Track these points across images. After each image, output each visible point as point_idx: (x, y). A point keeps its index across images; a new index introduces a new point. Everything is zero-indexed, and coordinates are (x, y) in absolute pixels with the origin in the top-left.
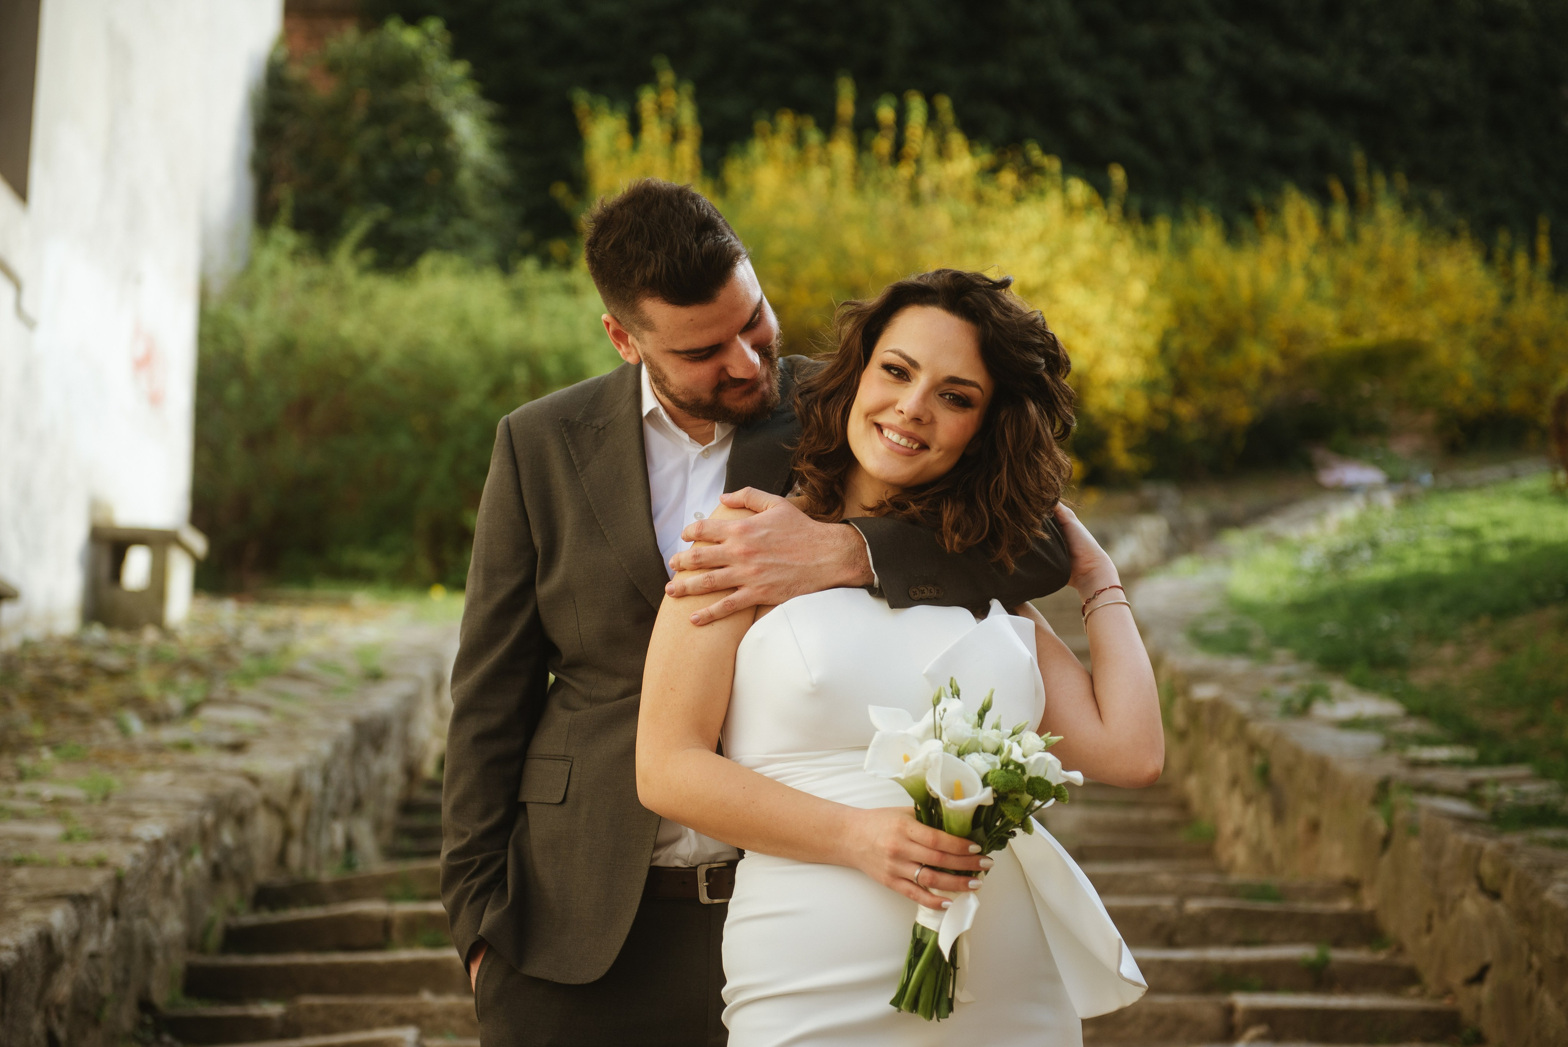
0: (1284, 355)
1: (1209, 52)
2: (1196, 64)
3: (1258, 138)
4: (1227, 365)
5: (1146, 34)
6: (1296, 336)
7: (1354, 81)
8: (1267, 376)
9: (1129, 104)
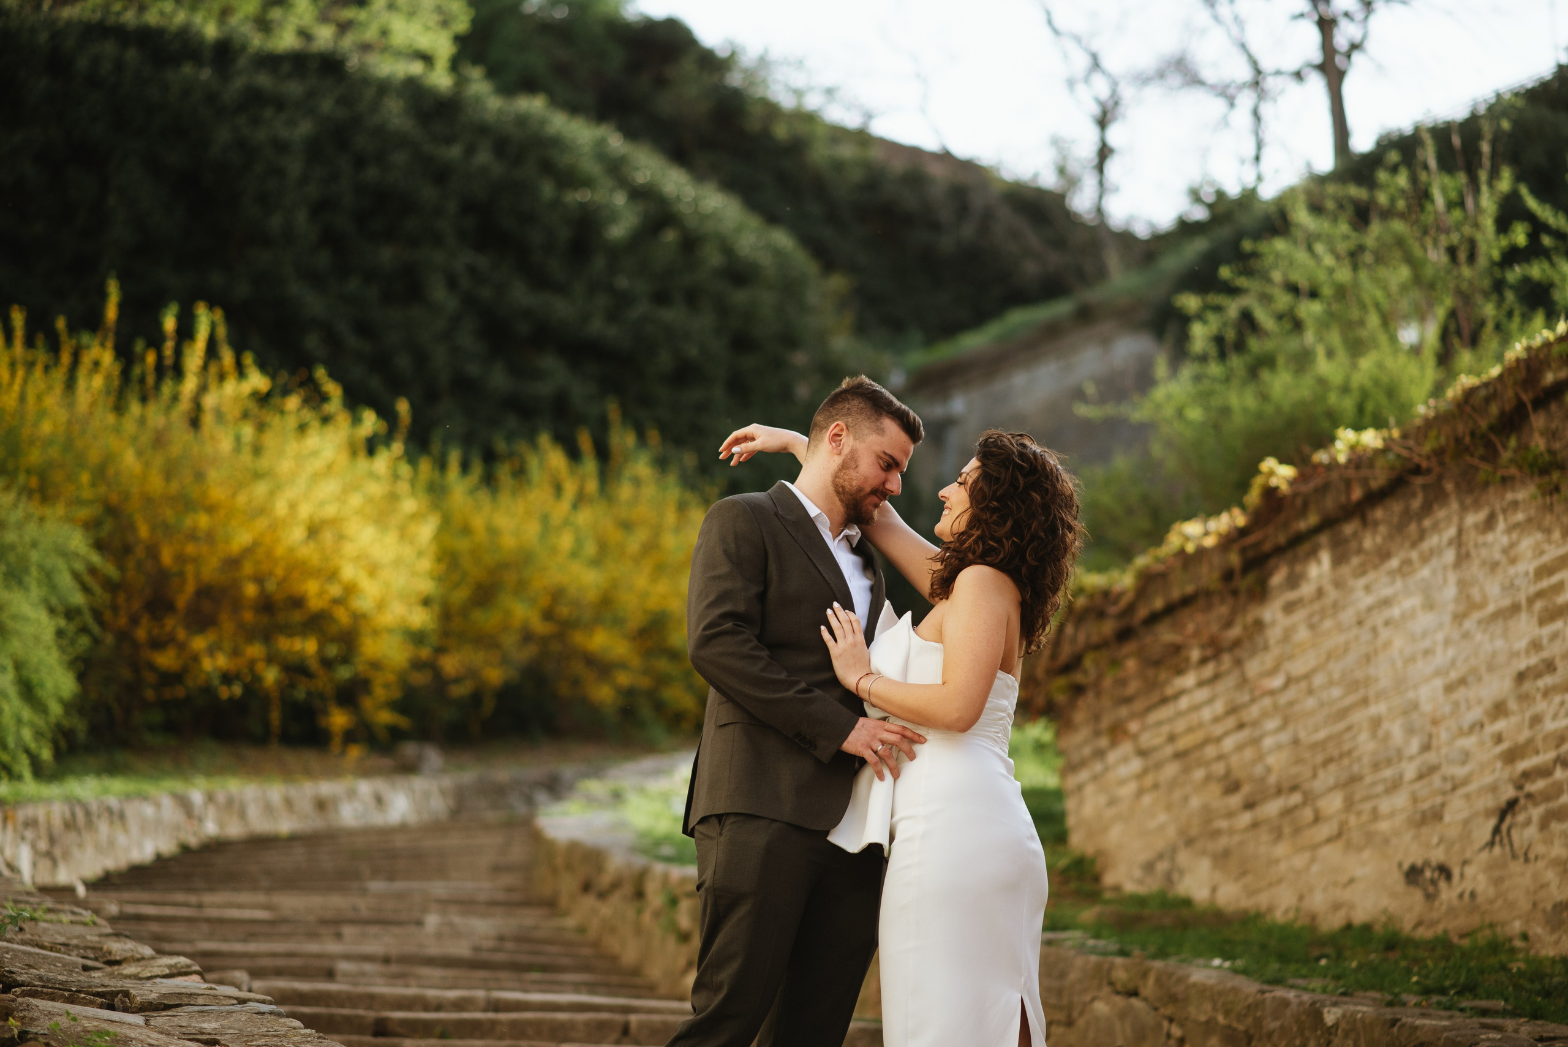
0: (548, 615)
1: (452, 283)
2: (439, 293)
3: (499, 379)
4: (486, 620)
5: (387, 255)
6: (558, 595)
7: (597, 327)
8: (527, 636)
9: (364, 329)
